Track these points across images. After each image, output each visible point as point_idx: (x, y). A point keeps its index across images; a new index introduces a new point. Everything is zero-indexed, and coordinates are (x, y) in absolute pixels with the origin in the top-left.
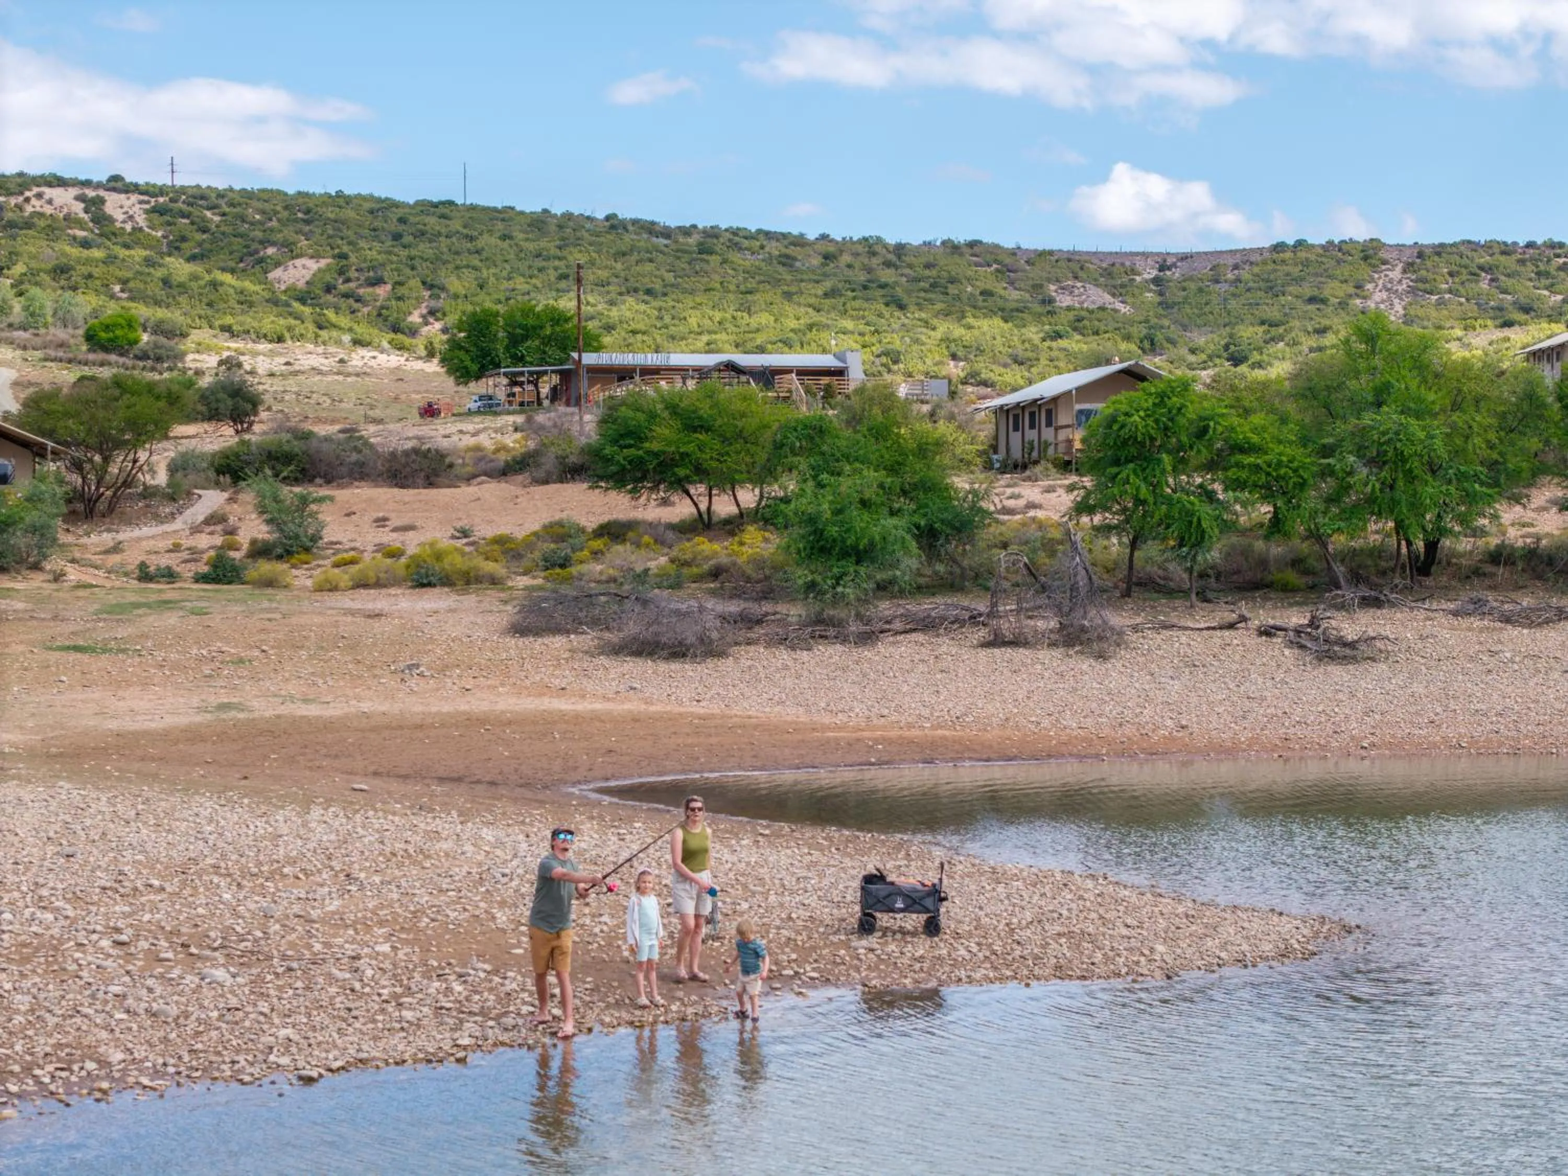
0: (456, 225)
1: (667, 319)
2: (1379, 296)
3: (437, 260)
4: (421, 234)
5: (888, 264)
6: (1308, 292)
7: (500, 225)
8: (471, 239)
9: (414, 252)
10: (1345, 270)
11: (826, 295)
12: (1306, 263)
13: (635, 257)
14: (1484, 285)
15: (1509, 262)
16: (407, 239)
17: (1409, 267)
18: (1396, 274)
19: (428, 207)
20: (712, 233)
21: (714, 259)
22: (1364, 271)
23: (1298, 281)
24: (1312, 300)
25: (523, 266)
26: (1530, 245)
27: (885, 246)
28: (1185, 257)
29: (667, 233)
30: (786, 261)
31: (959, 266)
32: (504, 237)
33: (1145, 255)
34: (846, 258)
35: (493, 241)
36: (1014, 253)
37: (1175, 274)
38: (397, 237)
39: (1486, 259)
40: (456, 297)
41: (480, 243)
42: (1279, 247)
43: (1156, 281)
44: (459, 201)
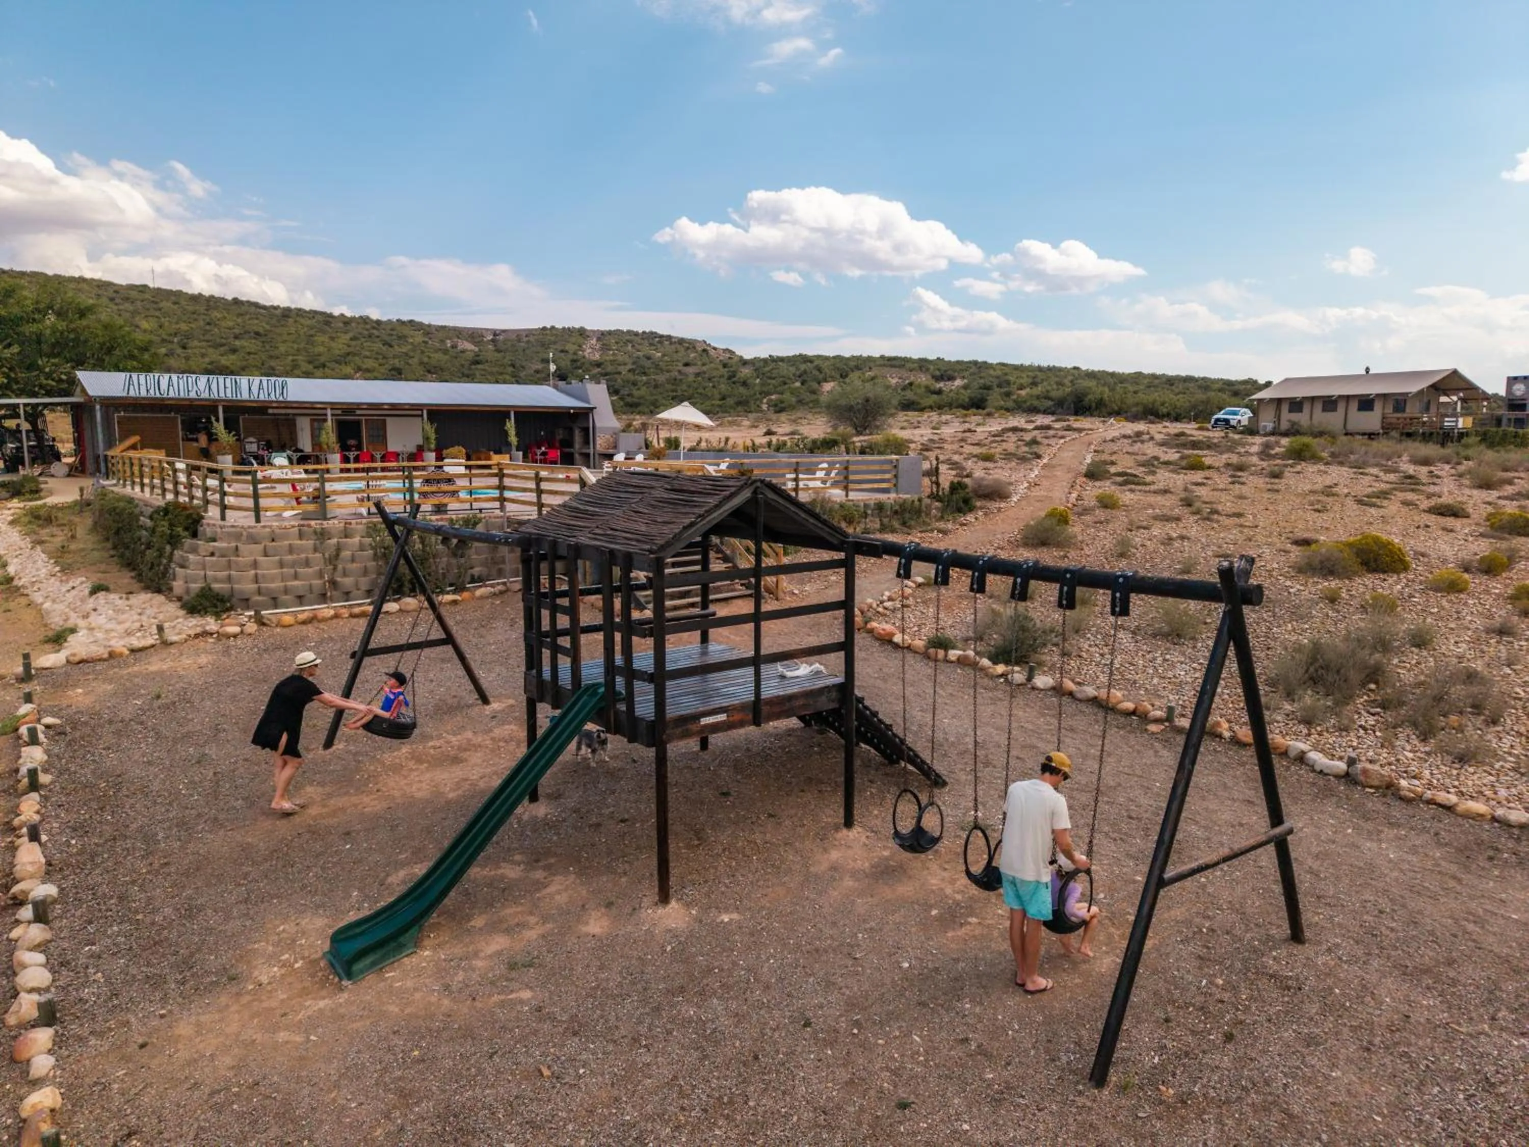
0: (147, 296)
1: (268, 347)
2: (589, 351)
3: (135, 313)
4: (127, 299)
5: (374, 328)
6: (560, 348)
7: (173, 298)
8: (156, 303)
9: (121, 307)
10: (573, 340)
11: (351, 339)
12: (556, 335)
13: (248, 317)
14: (630, 348)
15: (636, 338)
16: (117, 301)
17: (599, 339)
18: (594, 341)
19: (132, 287)
20: (288, 309)
21: (291, 320)
22: (581, 340)
23: (555, 343)
24: (562, 351)
25: (185, 318)
26: (644, 332)
27: (372, 320)
28: (504, 331)
29: (264, 308)
30: (327, 323)
31: (406, 331)
32: (175, 303)
33: (487, 330)
34: (353, 325)
35: (169, 304)
36: (429, 326)
37: (501, 338)
38: (112, 299)
39: (628, 337)
40: (145, 331)
41: (161, 305)
42: (544, 329)
43: (493, 341)
44: (151, 285)
